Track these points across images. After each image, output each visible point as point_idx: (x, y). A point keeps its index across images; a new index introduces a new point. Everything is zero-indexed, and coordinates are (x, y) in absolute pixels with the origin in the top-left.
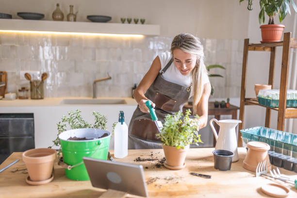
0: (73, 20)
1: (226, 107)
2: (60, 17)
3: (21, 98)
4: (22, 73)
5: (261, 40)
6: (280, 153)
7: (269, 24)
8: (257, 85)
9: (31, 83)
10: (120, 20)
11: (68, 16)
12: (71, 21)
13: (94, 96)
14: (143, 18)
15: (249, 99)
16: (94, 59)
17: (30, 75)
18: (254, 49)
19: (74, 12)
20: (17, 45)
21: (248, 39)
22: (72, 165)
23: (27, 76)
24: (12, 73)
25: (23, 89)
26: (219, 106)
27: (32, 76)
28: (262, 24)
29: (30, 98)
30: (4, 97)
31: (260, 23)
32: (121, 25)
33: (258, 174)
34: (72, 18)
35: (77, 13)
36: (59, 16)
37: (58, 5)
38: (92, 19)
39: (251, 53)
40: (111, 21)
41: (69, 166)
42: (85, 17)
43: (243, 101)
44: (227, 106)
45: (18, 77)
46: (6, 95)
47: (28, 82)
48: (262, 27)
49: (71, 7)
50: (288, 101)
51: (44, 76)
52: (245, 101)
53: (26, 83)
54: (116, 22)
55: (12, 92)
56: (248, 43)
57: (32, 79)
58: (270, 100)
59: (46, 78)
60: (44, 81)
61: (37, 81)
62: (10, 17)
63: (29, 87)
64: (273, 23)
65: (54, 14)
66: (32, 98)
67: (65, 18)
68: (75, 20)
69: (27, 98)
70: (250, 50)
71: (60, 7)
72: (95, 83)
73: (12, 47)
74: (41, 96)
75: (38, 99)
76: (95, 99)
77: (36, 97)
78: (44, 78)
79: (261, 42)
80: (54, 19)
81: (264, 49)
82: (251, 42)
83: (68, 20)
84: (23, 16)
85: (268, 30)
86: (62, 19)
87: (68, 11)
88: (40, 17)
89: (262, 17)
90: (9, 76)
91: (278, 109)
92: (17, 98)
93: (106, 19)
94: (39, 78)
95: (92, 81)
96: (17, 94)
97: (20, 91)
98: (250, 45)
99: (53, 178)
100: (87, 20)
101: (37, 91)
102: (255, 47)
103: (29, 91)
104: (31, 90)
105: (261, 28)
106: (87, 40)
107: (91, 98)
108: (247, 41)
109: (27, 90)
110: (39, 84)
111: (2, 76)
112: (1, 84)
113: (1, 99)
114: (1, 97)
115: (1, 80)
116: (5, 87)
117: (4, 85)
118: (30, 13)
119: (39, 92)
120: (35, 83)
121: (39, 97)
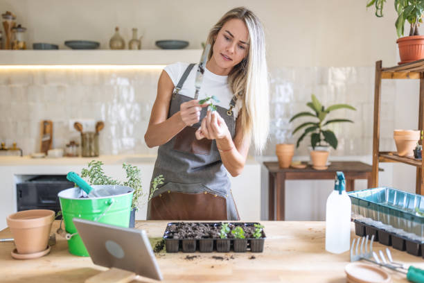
2: (120, 44)
3: (69, 155)
4: (72, 123)
5: (399, 60)
7: (410, 35)
8: (396, 130)
9: (82, 135)
11: (130, 43)
12: (135, 49)
17: (81, 125)
18: (392, 76)
19: (138, 37)
20: (66, 86)
21: (381, 62)
23: (78, 126)
24: (61, 123)
25: (72, 143)
27: (84, 126)
28: (401, 36)
29: (80, 155)
30: (47, 154)
34: (135, 45)
35: (142, 37)
36: (117, 43)
37: (117, 29)
38: (162, 45)
39: (384, 82)
40: (188, 47)
41: (68, 235)
42: (153, 44)
43: (376, 155)
45: (67, 128)
46: (50, 152)
47: (78, 134)
48: (400, 41)
49: (135, 30)
51: (99, 125)
53: (76, 135)
54: (195, 48)
55: (59, 148)
56: (381, 67)
57: (85, 130)
59: (102, 128)
60: (101, 132)
61: (90, 134)
62: (56, 47)
63: (79, 141)
64: (416, 34)
65: (112, 41)
66: (84, 156)
67: (127, 45)
68: (139, 48)
69: (77, 156)
70: (384, 78)
71: (121, 33)
73: (60, 88)
74: (95, 153)
75: (91, 156)
77: (88, 154)
78: (99, 128)
80: (112, 47)
82: (384, 66)
83: (130, 48)
84: (73, 45)
85: (407, 47)
86: (123, 48)
87: (130, 38)
88: (94, 46)
89: (400, 27)
90: (56, 128)
92: (64, 156)
93: (182, 45)
94: (93, 130)
96: (65, 150)
97: (68, 146)
98: (383, 70)
100: (156, 47)
101: (90, 147)
102: (393, 73)
103: (80, 147)
104: (83, 145)
105: (397, 42)
108: (379, 64)
109: (77, 146)
110: (92, 136)
111: (46, 127)
112: (44, 137)
113: (43, 157)
114: (43, 154)
115: (44, 132)
116: (50, 142)
117: (47, 138)
118: (81, 42)
119: (93, 147)
120: (88, 136)
121: (93, 154)
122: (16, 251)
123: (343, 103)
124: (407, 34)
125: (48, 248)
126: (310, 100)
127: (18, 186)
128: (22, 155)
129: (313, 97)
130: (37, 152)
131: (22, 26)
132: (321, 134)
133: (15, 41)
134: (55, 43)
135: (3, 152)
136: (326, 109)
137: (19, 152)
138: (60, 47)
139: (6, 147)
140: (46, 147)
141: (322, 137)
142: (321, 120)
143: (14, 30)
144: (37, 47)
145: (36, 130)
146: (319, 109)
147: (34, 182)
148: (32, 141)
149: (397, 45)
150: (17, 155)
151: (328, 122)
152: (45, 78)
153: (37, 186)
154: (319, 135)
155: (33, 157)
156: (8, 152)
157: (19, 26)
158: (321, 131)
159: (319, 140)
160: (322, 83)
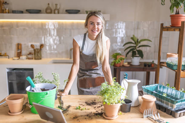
0: (57, 13)
1: (152, 66)
3: (29, 59)
4: (30, 44)
5: (171, 25)
6: (164, 103)
7: (176, 14)
8: (168, 54)
9: (34, 50)
10: (85, 12)
12: (56, 14)
13: (71, 58)
14: (99, 10)
15: (162, 63)
16: (71, 36)
17: (34, 46)
18: (168, 30)
20: (27, 28)
22: (32, 105)
23: (32, 46)
24: (25, 44)
25: (30, 54)
26: (147, 66)
27: (35, 46)
28: (172, 14)
29: (34, 59)
30: (19, 58)
32: (86, 15)
33: (145, 116)
34: (56, 11)
35: (59, 8)
36: (50, 11)
37: (49, 4)
38: (69, 12)
39: (163, 32)
40: (80, 13)
41: (31, 106)
42: (65, 10)
45: (28, 47)
46: (21, 57)
48: (171, 16)
49: (56, 5)
51: (42, 46)
52: (160, 64)
53: (32, 50)
54: (83, 13)
55: (24, 55)
57: (35, 48)
58: (173, 65)
59: (43, 47)
60: (42, 49)
61: (38, 49)
62: (22, 12)
63: (33, 52)
64: (178, 13)
65: (46, 9)
67: (53, 12)
68: (58, 13)
69: (32, 59)
71: (50, 5)
72: (71, 50)
73: (24, 29)
75: (38, 59)
77: (37, 58)
78: (42, 47)
80: (47, 13)
81: (174, 30)
82: (165, 26)
83: (55, 13)
84: (30, 11)
85: (175, 18)
86: (51, 13)
87: (55, 8)
88: (38, 12)
90: (23, 46)
92: (27, 59)
93: (77, 12)
94: (39, 47)
95: (69, 48)
96: (27, 56)
97: (28, 55)
98: (164, 28)
99: (23, 111)
100: (66, 12)
102: (167, 29)
104: (35, 54)
106: (66, 24)
107: (69, 59)
108: (162, 25)
109: (32, 54)
110: (39, 50)
111: (19, 46)
112: (18, 50)
113: (18, 59)
114: (18, 58)
115: (18, 49)
116: (21, 52)
117: (20, 51)
118: (33, 10)
119: (39, 55)
120: (37, 51)
121: (39, 58)
122: (10, 112)
123: (146, 38)
124: (174, 13)
125: (22, 110)
126: (132, 36)
127: (8, 73)
128: (9, 58)
129: (133, 36)
130: (15, 57)
131: (7, 2)
132: (137, 52)
133: (4, 9)
134: (22, 10)
135: (1, 57)
136: (139, 41)
137: (8, 57)
138: (24, 12)
139: (2, 55)
140: (19, 55)
141: (137, 53)
142: (137, 45)
143: (4, 4)
144: (14, 12)
145: (14, 47)
146: (136, 40)
147: (15, 71)
148: (13, 52)
150: (7, 58)
151: (140, 46)
152: (18, 25)
153: (16, 73)
154: (135, 52)
155: (14, 59)
156: (3, 57)
157: (6, 2)
158: (136, 50)
159: (136, 54)
160: (138, 28)
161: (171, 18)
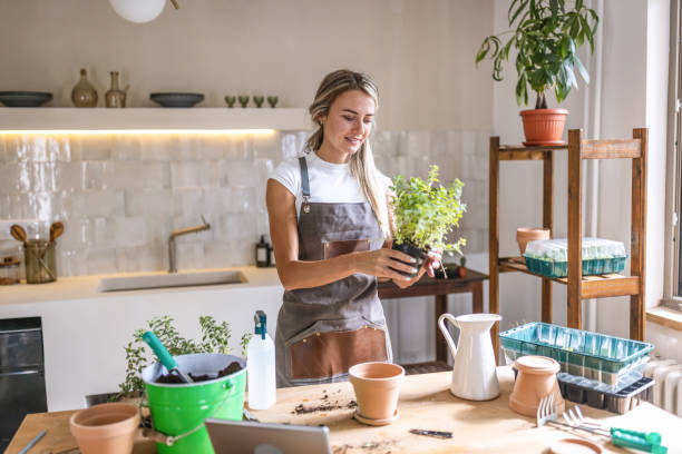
0: (119, 103)
1: (459, 276)
2: (89, 97)
3: (4, 281)
5: (525, 140)
7: (537, 107)
8: (520, 230)
9: (25, 246)
10: (223, 100)
11: (107, 96)
12: (115, 107)
13: (172, 268)
14: (273, 95)
15: (506, 260)
16: (168, 186)
17: (22, 230)
18: (511, 157)
19: (122, 87)
21: (498, 138)
22: (174, 436)
23: (17, 231)
25: (8, 262)
27: (27, 231)
28: (524, 108)
29: (24, 281)
31: (519, 104)
32: (225, 112)
33: (541, 421)
34: (115, 99)
36: (86, 96)
37: (83, 72)
38: (162, 100)
39: (502, 164)
40: (204, 102)
41: (170, 438)
42: (146, 97)
43: (494, 263)
44: (462, 273)
47: (19, 245)
48: (525, 115)
49: (114, 75)
50: (584, 263)
51: (57, 229)
52: (500, 264)
53: (14, 246)
54: (214, 105)
56: (498, 145)
57: (28, 238)
58: (550, 263)
59: (59, 235)
60: (57, 240)
61: (40, 243)
63: (21, 255)
64: (544, 106)
65: (75, 93)
66: (30, 282)
67: (101, 99)
68: (123, 105)
69: (18, 282)
70: (502, 159)
71: (89, 75)
72: (172, 238)
74: (50, 276)
75: (42, 282)
76: (174, 274)
77: (38, 278)
78: (56, 234)
79: (524, 144)
80: (76, 103)
81: (530, 157)
82: (503, 143)
83: (108, 105)
85: (536, 121)
86: (93, 104)
87: (108, 87)
88: (42, 100)
89: (523, 93)
91: (566, 280)
93: (192, 100)
94: (45, 236)
95: (165, 234)
97: (1, 265)
98: (502, 150)
100: (152, 103)
101: (40, 264)
102: (512, 153)
103: (23, 266)
104: (27, 263)
105: (521, 115)
106: (150, 145)
107: (165, 273)
108: (495, 141)
109: (18, 264)
110: (44, 247)
118: (21, 93)
119: (46, 266)
120: (36, 249)
121: (47, 278)
124: (531, 106)
149: (521, 118)
160: (398, 154)
161: (524, 122)
